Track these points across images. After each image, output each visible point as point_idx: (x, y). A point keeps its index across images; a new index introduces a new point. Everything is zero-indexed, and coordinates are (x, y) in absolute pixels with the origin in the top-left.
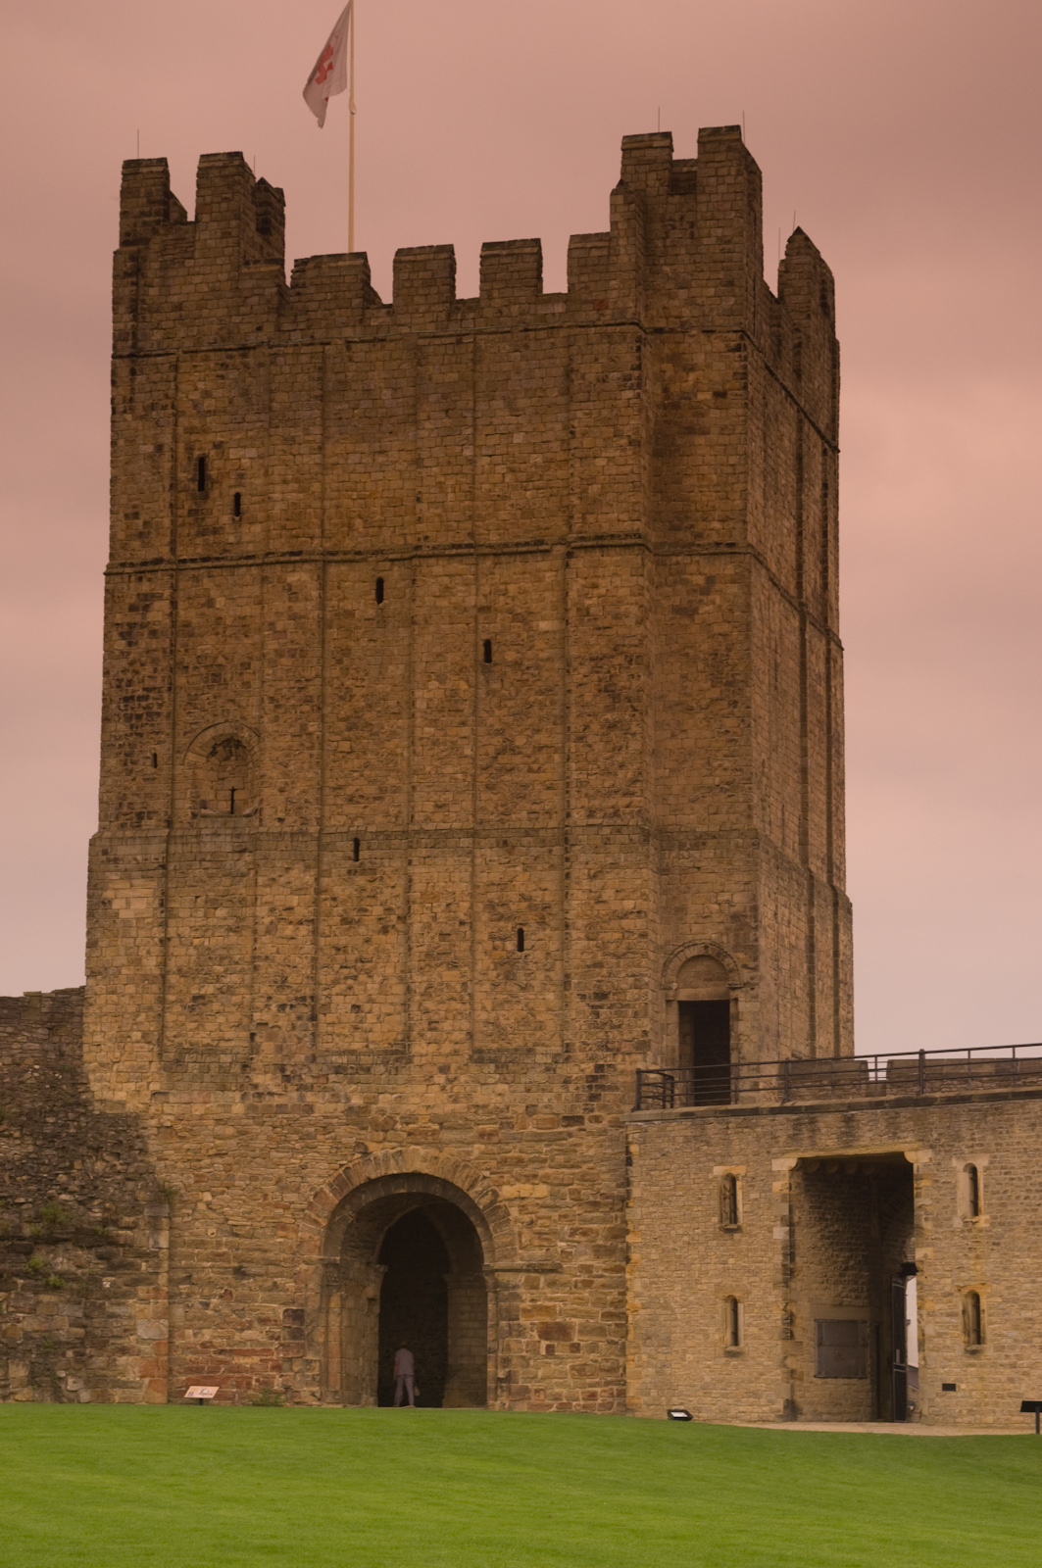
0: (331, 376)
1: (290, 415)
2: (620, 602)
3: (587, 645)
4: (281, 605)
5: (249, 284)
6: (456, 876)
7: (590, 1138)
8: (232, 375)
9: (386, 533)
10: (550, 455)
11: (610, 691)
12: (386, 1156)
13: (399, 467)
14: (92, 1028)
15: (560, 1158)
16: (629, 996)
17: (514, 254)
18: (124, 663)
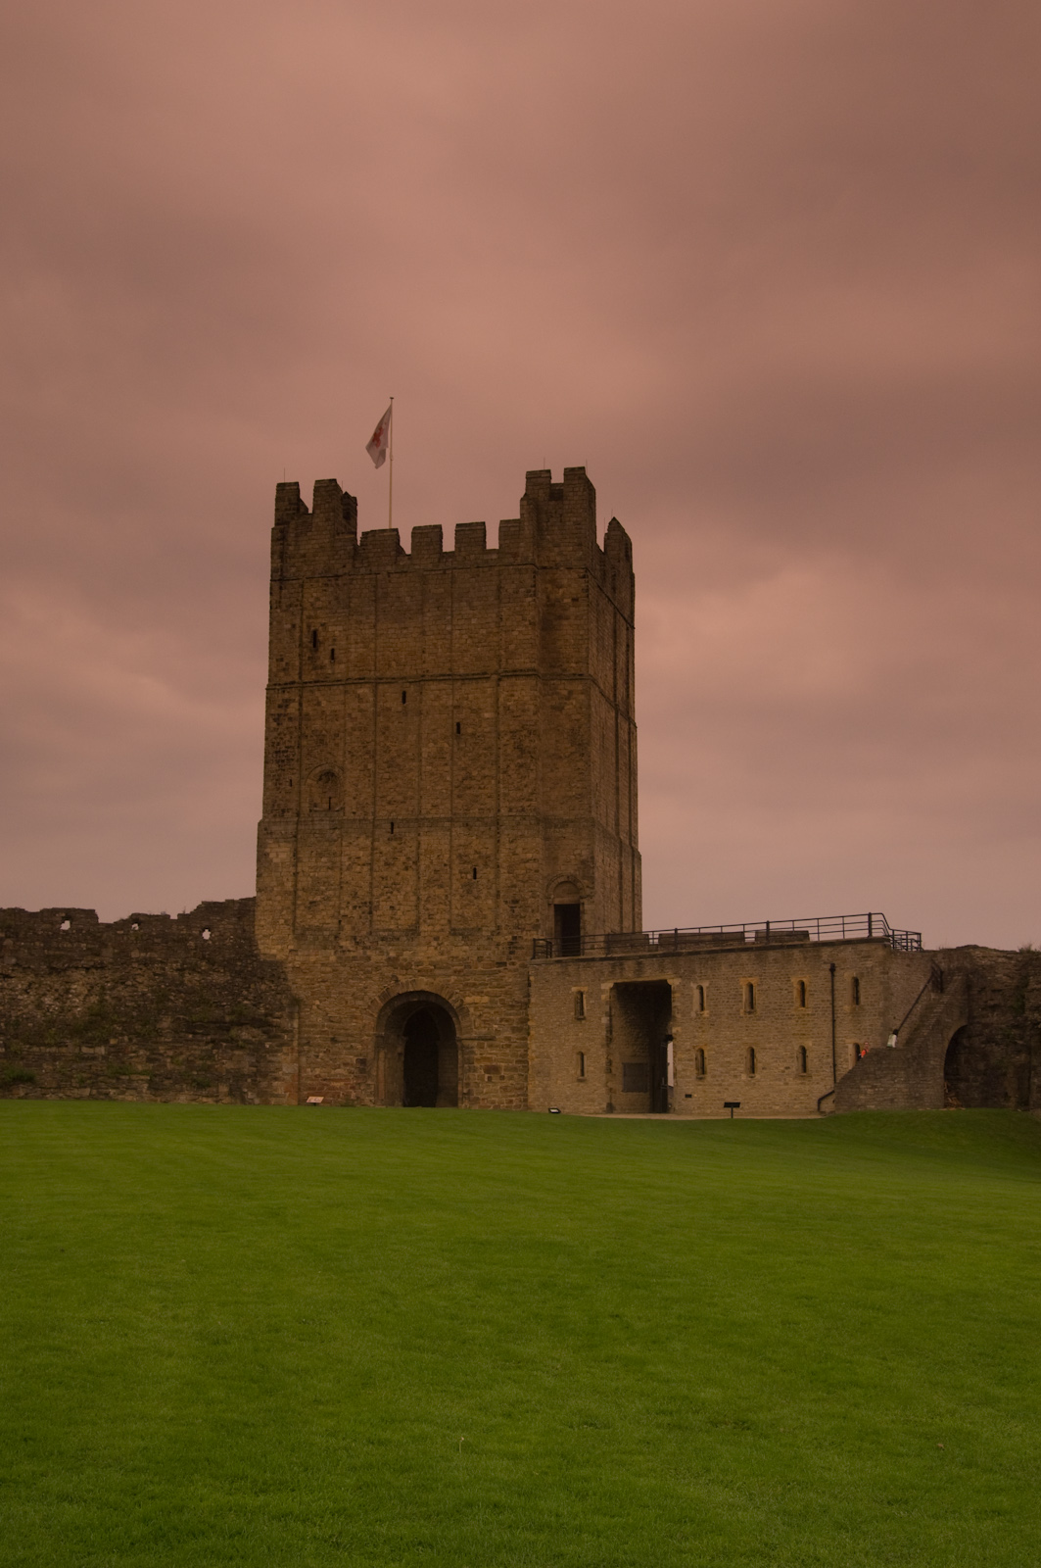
0: (380, 590)
1: (359, 609)
2: (525, 704)
3: (509, 725)
4: (354, 705)
5: (339, 544)
6: (442, 841)
7: (510, 973)
8: (331, 589)
9: (407, 668)
10: (490, 630)
11: (520, 748)
12: (407, 982)
13: (414, 635)
14: (260, 917)
15: (495, 983)
16: (529, 902)
17: (472, 530)
18: (275, 734)
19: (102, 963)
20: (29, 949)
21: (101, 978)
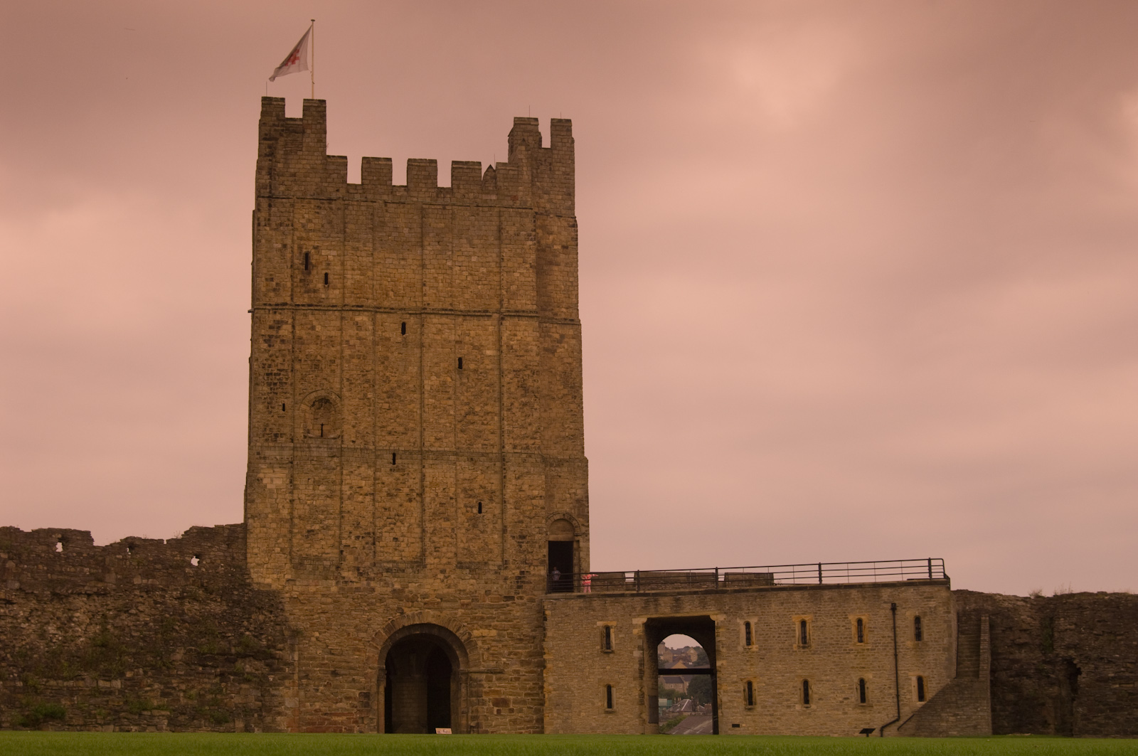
0: (376, 218)
1: (356, 236)
2: (528, 344)
3: (512, 364)
4: (353, 332)
5: (332, 167)
6: (448, 475)
7: (518, 607)
8: (324, 212)
9: (406, 300)
10: (490, 269)
11: (523, 386)
12: (413, 614)
13: (413, 267)
14: (252, 545)
15: (503, 617)
16: (536, 538)
17: (470, 168)
18: (266, 356)
19: (105, 590)
20: (32, 572)
21: (102, 606)
